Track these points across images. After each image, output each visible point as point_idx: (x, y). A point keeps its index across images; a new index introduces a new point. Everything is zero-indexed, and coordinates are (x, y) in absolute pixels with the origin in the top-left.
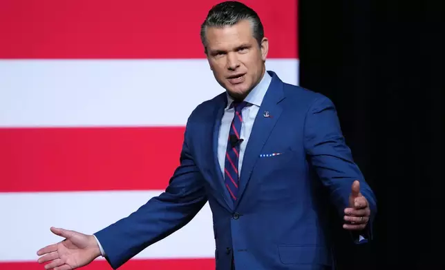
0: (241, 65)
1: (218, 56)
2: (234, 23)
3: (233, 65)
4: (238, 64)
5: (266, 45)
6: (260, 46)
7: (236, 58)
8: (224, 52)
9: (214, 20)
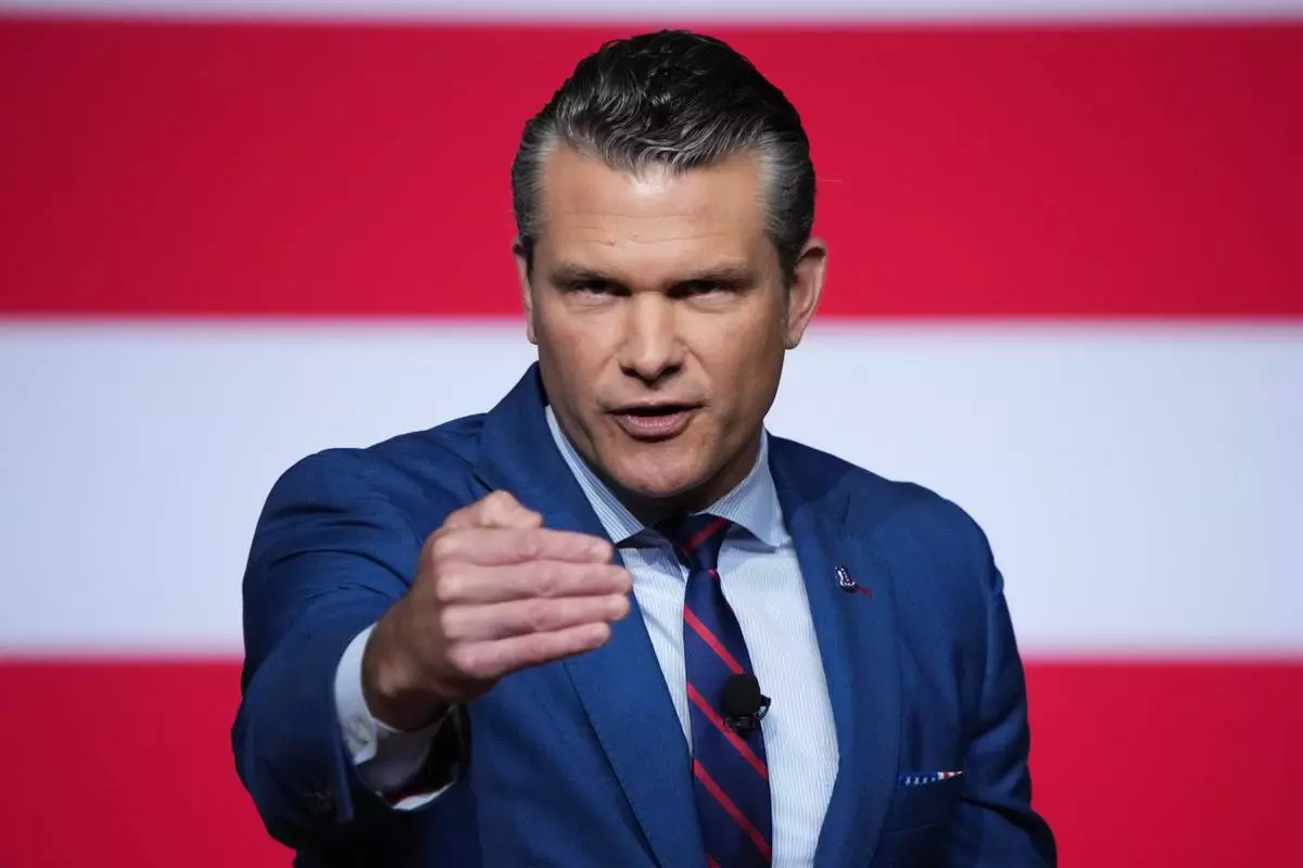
0: (691, 362)
1: (587, 297)
2: (695, 163)
3: (651, 357)
4: (675, 359)
5: (816, 275)
6: (791, 280)
7: (668, 325)
8: (618, 288)
9: (596, 123)
